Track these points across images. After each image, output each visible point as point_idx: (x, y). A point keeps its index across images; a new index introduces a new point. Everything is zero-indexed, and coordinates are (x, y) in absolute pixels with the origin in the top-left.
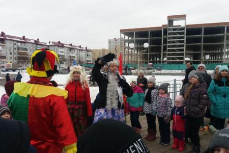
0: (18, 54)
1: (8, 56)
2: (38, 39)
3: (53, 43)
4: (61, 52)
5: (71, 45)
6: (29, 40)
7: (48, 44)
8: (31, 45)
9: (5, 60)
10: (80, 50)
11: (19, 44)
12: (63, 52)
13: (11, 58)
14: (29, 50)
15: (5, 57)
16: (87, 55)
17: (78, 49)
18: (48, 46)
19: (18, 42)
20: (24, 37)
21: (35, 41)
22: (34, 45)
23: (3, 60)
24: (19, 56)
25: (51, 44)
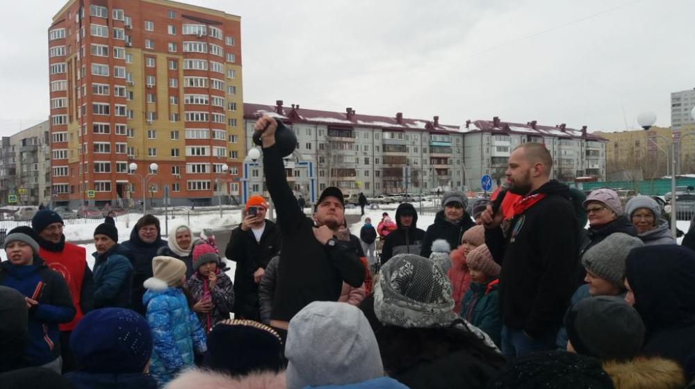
0: (384, 163)
1: (361, 168)
2: (436, 118)
3: (477, 124)
4: (500, 149)
5: (533, 125)
6: (412, 122)
7: (463, 130)
8: (418, 136)
9: (353, 178)
10: (560, 138)
11: (387, 135)
12: (505, 149)
13: (367, 173)
14: (411, 149)
15: (352, 172)
16: (588, 153)
17: (555, 136)
18: (464, 135)
19: (385, 129)
20: (399, 115)
21: (429, 125)
22: (426, 135)
23: (348, 178)
24: (387, 166)
25: (473, 127)
